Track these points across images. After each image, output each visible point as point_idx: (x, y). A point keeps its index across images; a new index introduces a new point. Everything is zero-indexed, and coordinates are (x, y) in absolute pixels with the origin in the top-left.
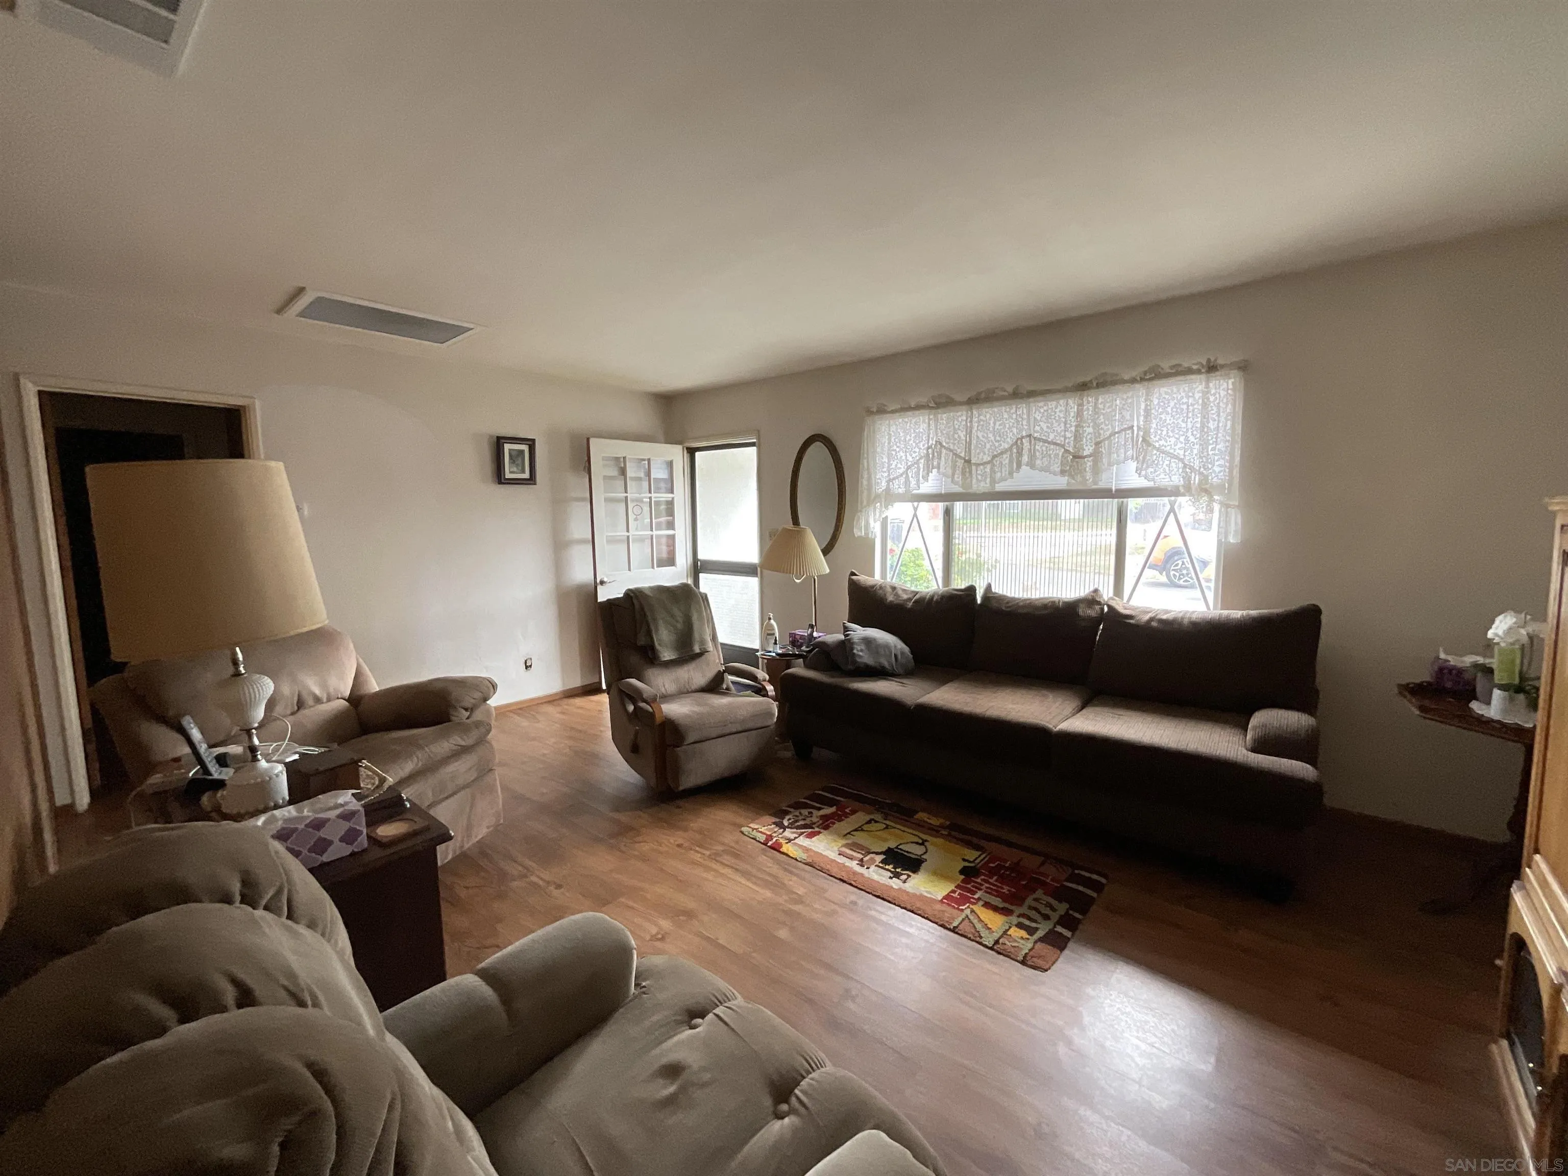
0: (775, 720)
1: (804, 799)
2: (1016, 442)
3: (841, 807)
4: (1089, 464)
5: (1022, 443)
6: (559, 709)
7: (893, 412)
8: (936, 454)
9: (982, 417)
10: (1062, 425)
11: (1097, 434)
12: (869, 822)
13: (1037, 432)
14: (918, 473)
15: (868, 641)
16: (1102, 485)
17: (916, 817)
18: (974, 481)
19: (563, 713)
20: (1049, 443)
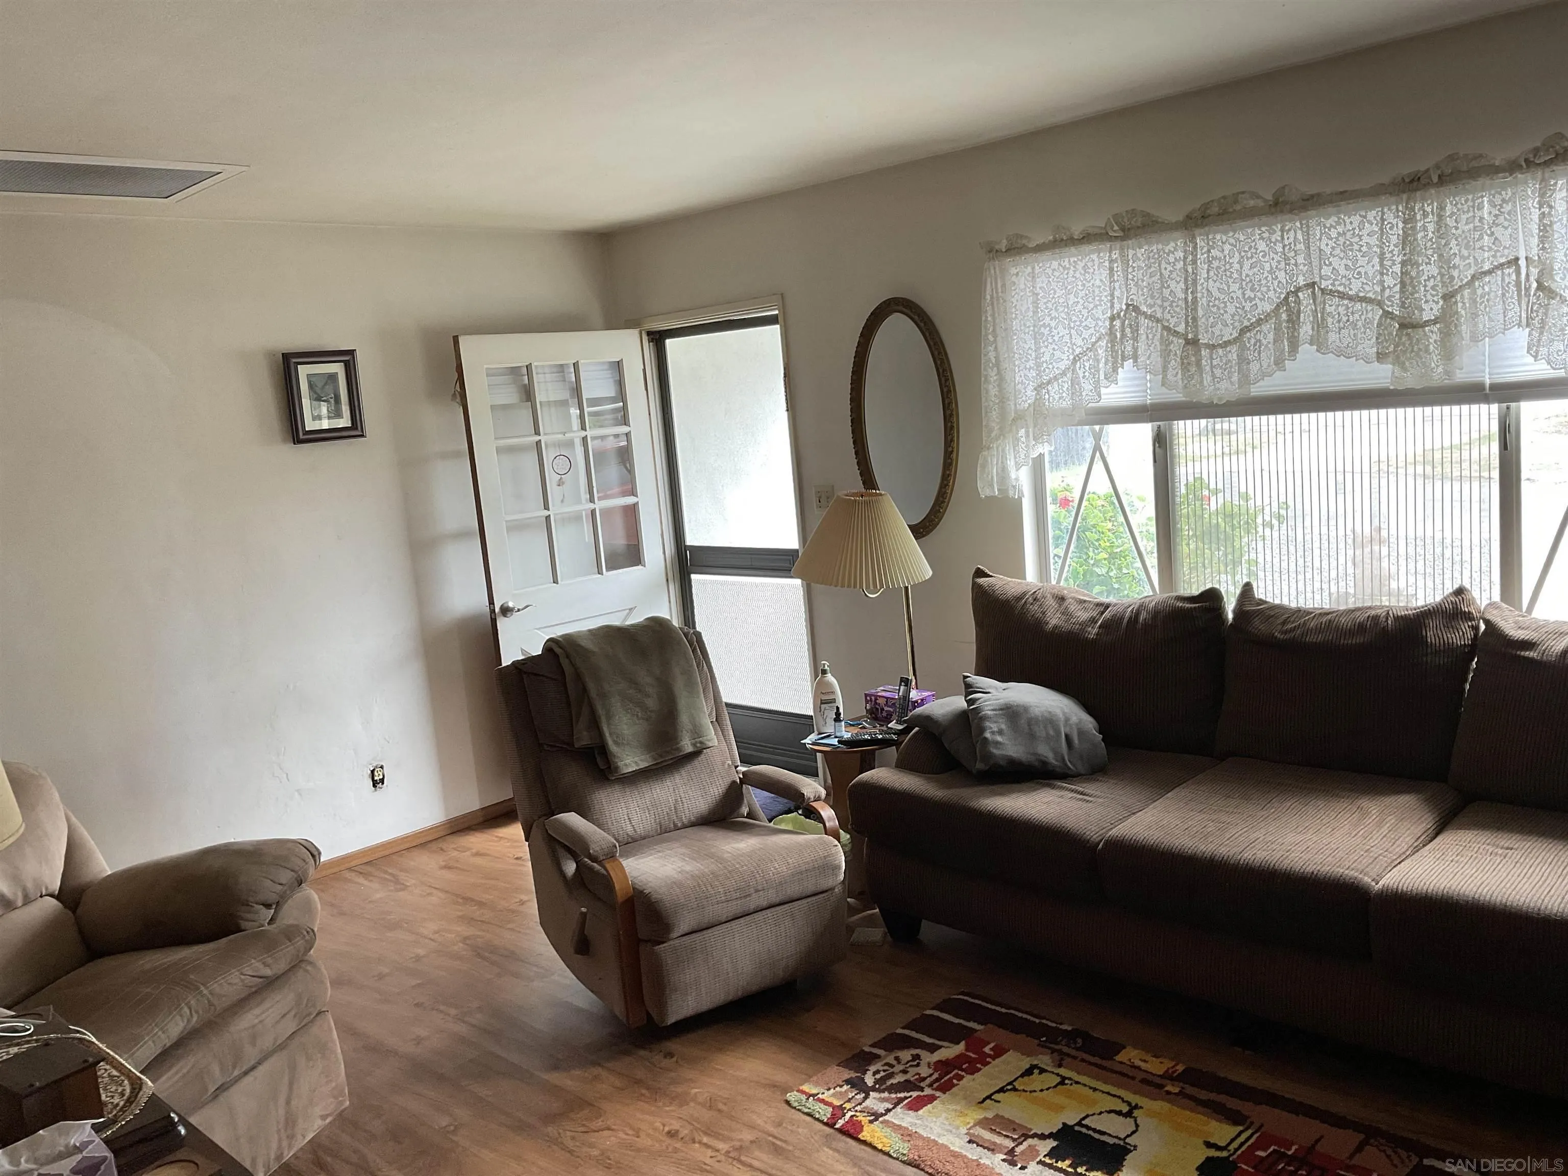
0: (842, 877)
1: (903, 1028)
2: (1286, 298)
3: (974, 1044)
4: (1434, 337)
5: (1298, 302)
6: (440, 859)
7: (1040, 248)
8: (1128, 330)
9: (1214, 252)
10: (1376, 260)
11: (1446, 275)
12: (1028, 1072)
13: (1328, 278)
14: (1095, 370)
15: (1012, 713)
16: (1462, 376)
17: (1118, 1058)
18: (1207, 379)
19: (447, 867)
20: (1351, 298)
